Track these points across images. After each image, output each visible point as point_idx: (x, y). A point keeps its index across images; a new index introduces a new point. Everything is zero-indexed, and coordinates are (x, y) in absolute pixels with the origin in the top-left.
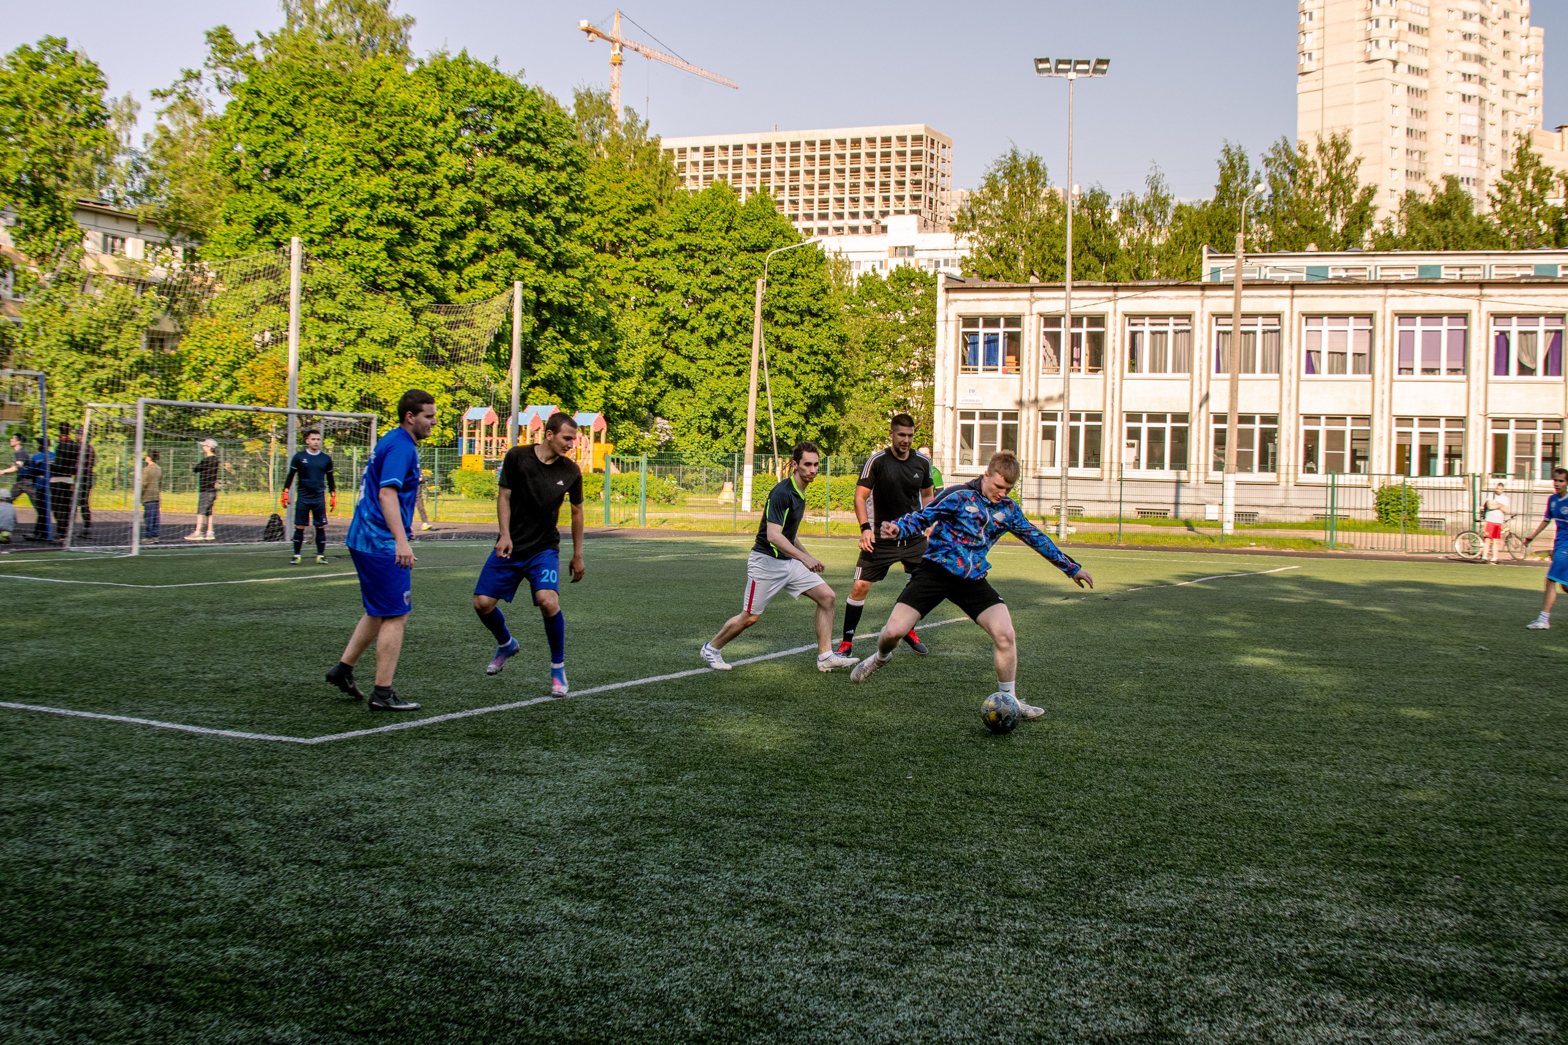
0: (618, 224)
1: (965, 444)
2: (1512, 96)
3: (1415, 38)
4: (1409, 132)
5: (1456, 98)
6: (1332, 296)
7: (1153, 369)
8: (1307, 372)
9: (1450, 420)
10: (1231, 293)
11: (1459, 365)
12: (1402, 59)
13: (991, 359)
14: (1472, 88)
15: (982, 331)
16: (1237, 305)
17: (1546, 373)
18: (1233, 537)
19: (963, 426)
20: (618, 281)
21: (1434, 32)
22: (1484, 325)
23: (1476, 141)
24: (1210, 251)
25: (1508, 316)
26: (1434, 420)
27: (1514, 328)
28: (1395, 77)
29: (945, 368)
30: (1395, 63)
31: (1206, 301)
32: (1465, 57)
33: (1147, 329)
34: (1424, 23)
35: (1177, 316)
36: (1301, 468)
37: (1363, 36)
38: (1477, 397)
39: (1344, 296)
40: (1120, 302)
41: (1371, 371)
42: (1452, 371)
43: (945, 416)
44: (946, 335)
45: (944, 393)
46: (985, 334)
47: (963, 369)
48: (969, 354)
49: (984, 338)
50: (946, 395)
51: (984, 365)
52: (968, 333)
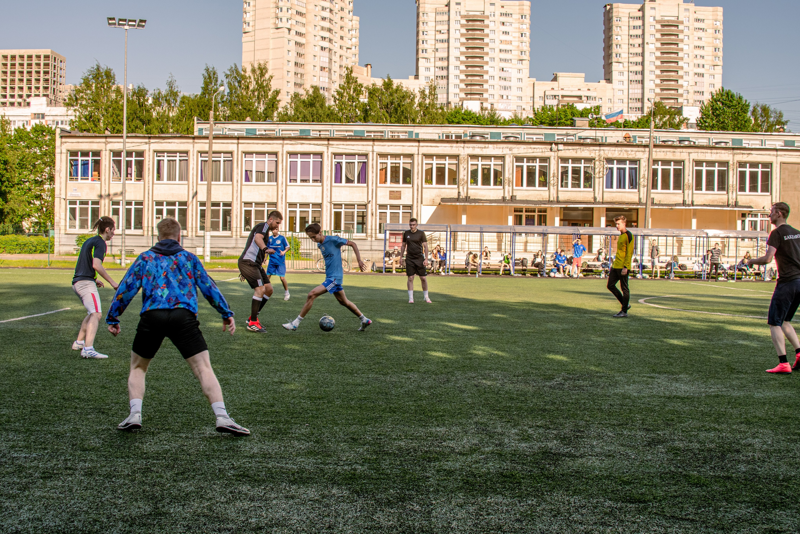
1: (72, 217)
2: (345, 49)
3: (299, 18)
4: (296, 64)
5: (318, 49)
6: (257, 144)
7: (169, 179)
8: (246, 181)
9: (314, 205)
10: (207, 141)
11: (319, 178)
12: (293, 28)
13: (85, 174)
14: (326, 44)
15: (80, 159)
16: (210, 147)
17: (358, 182)
18: (210, 264)
19: (71, 208)
21: (308, 16)
22: (330, 158)
23: (327, 70)
24: (198, 120)
25: (341, 155)
26: (307, 205)
27: (344, 161)
28: (289, 37)
29: (61, 178)
30: (289, 30)
31: (196, 145)
32: (323, 28)
33: (166, 159)
34: (303, 11)
35: (181, 152)
36: (243, 229)
37: (273, 15)
38: (327, 193)
39: (263, 144)
40: (152, 145)
41: (276, 181)
42: (315, 181)
43: (60, 203)
44: (61, 161)
45: (60, 190)
46: (82, 160)
47: (70, 179)
48: (73, 171)
49: (81, 162)
50: (61, 192)
51: (81, 176)
52: (73, 160)
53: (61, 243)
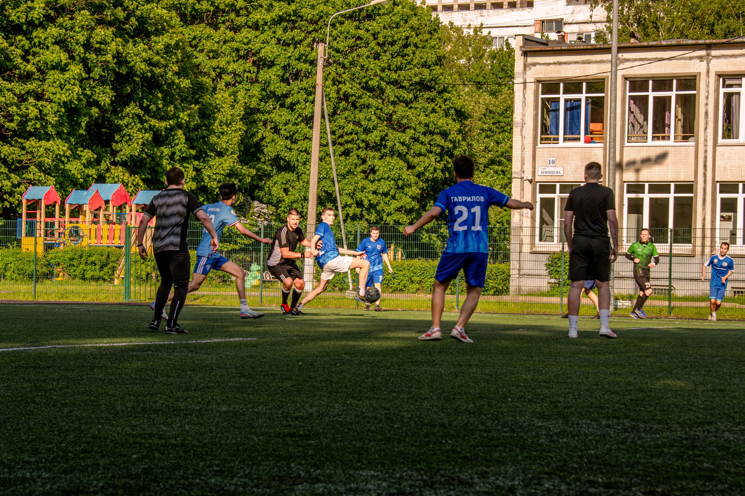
1: (547, 217)
13: (572, 128)
15: (562, 97)
29: (523, 137)
40: (714, 62)
43: (522, 189)
44: (524, 103)
45: (523, 164)
46: (566, 101)
47: (542, 139)
48: (548, 123)
49: (565, 105)
50: (525, 167)
51: (565, 134)
52: (548, 100)
53: (522, 272)
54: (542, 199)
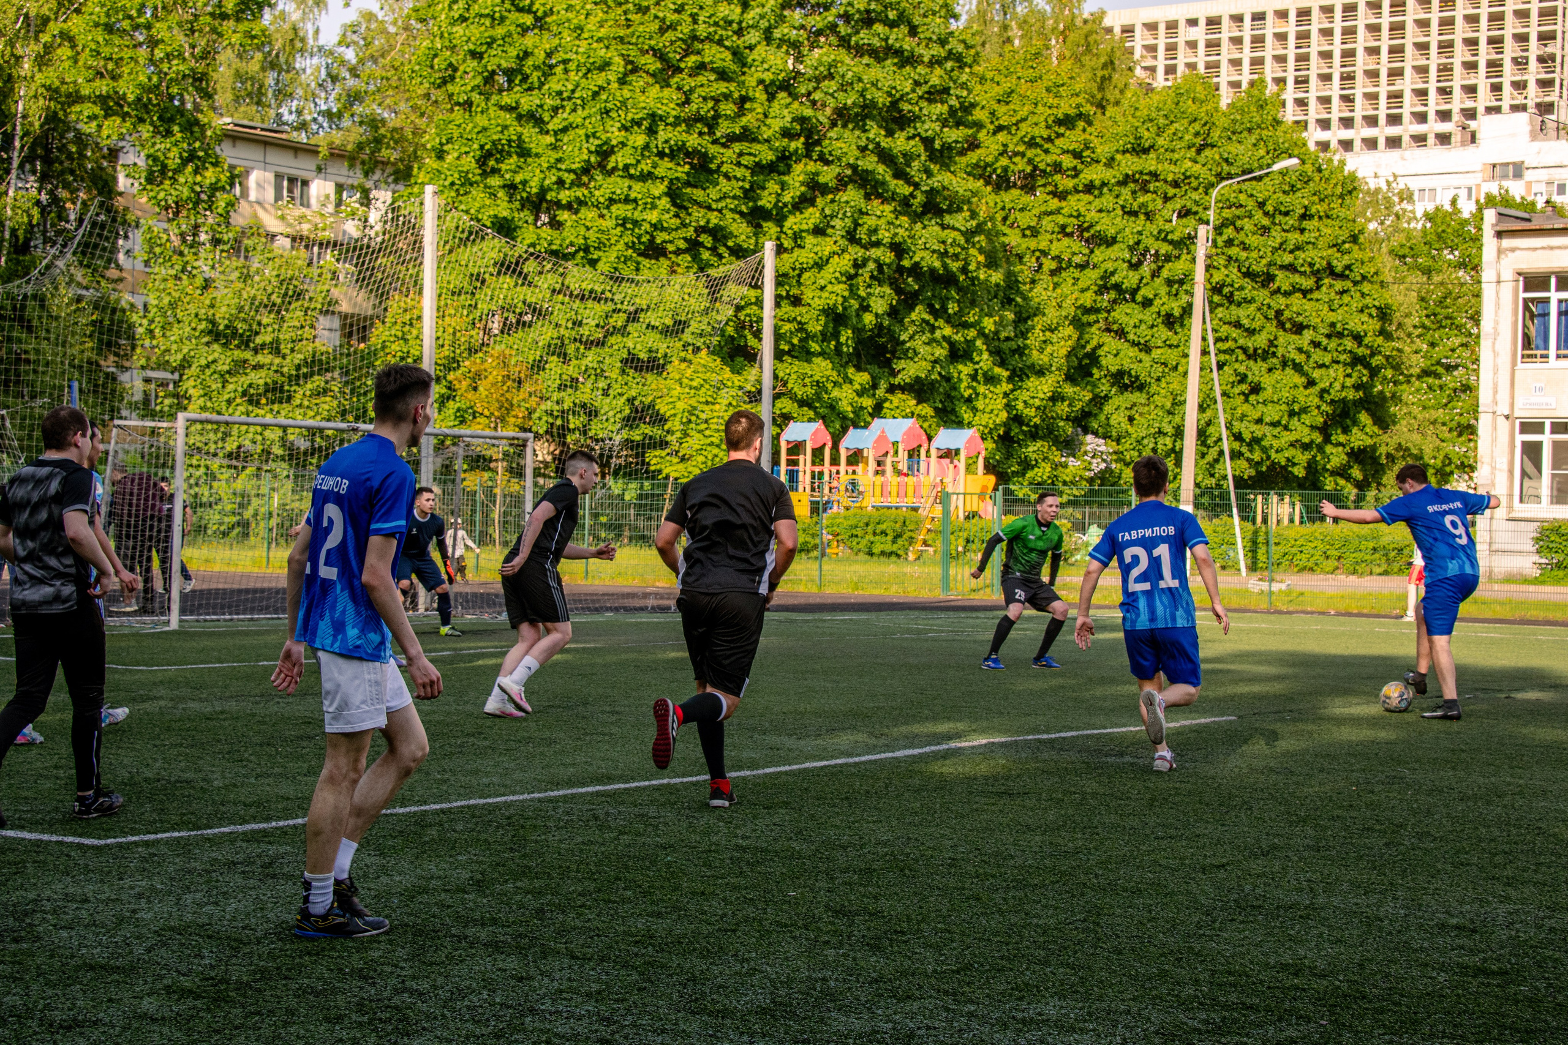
0: (1032, 143)
1: (1530, 468)
15: (1554, 296)
20: (1034, 232)
29: (1496, 354)
43: (1495, 429)
44: (1498, 305)
45: (1495, 392)
46: (1560, 301)
47: (1523, 356)
48: (1533, 331)
49: (1559, 307)
50: (1498, 397)
51: (1558, 348)
52: (1532, 300)
53: (1495, 547)
54: (1524, 443)
